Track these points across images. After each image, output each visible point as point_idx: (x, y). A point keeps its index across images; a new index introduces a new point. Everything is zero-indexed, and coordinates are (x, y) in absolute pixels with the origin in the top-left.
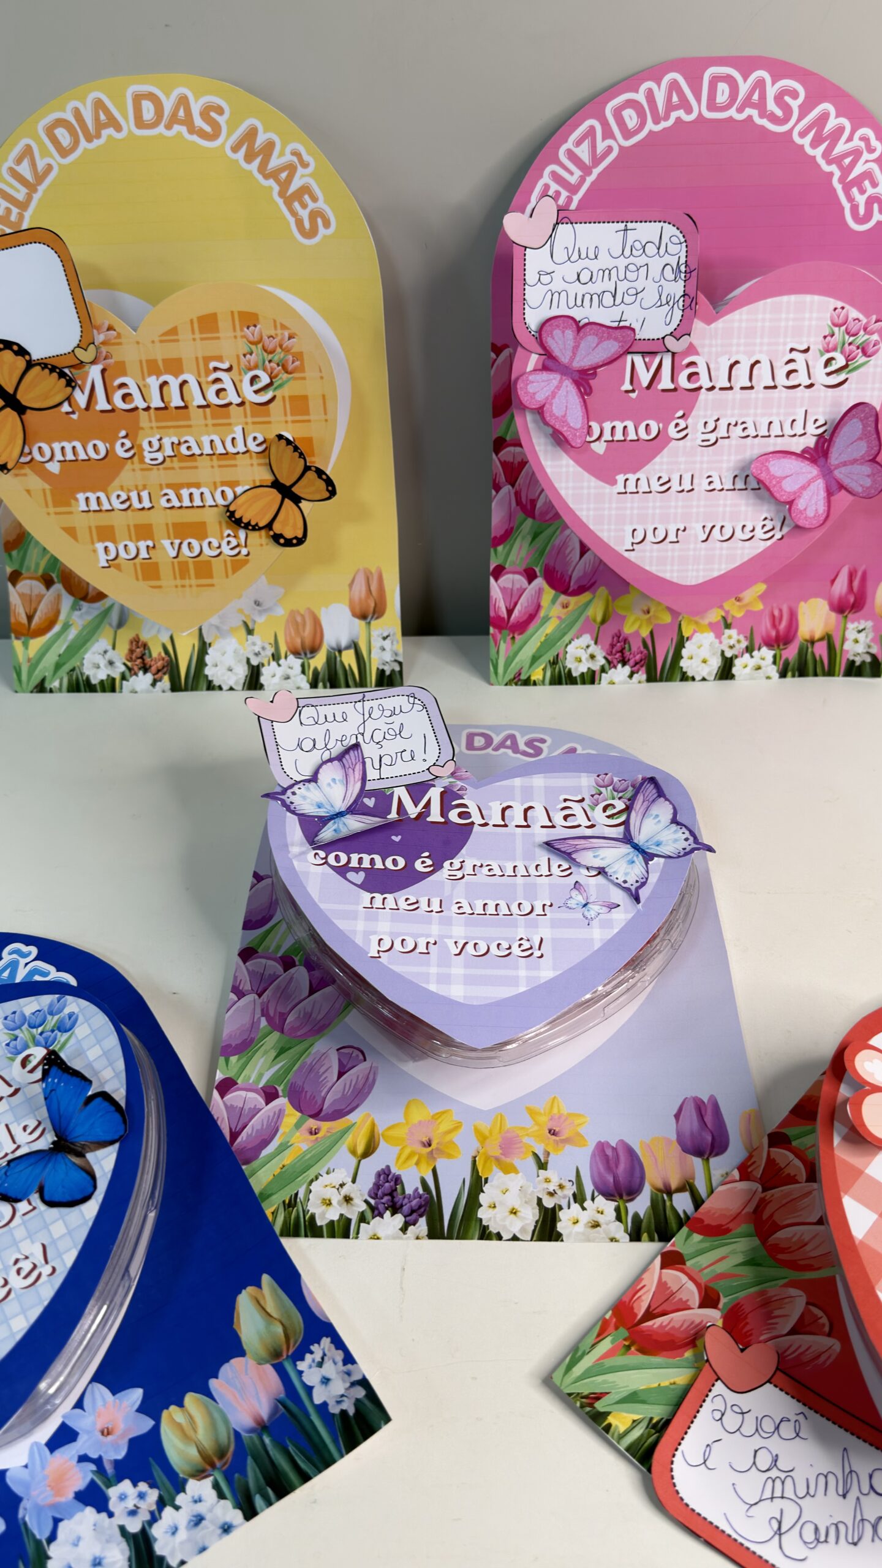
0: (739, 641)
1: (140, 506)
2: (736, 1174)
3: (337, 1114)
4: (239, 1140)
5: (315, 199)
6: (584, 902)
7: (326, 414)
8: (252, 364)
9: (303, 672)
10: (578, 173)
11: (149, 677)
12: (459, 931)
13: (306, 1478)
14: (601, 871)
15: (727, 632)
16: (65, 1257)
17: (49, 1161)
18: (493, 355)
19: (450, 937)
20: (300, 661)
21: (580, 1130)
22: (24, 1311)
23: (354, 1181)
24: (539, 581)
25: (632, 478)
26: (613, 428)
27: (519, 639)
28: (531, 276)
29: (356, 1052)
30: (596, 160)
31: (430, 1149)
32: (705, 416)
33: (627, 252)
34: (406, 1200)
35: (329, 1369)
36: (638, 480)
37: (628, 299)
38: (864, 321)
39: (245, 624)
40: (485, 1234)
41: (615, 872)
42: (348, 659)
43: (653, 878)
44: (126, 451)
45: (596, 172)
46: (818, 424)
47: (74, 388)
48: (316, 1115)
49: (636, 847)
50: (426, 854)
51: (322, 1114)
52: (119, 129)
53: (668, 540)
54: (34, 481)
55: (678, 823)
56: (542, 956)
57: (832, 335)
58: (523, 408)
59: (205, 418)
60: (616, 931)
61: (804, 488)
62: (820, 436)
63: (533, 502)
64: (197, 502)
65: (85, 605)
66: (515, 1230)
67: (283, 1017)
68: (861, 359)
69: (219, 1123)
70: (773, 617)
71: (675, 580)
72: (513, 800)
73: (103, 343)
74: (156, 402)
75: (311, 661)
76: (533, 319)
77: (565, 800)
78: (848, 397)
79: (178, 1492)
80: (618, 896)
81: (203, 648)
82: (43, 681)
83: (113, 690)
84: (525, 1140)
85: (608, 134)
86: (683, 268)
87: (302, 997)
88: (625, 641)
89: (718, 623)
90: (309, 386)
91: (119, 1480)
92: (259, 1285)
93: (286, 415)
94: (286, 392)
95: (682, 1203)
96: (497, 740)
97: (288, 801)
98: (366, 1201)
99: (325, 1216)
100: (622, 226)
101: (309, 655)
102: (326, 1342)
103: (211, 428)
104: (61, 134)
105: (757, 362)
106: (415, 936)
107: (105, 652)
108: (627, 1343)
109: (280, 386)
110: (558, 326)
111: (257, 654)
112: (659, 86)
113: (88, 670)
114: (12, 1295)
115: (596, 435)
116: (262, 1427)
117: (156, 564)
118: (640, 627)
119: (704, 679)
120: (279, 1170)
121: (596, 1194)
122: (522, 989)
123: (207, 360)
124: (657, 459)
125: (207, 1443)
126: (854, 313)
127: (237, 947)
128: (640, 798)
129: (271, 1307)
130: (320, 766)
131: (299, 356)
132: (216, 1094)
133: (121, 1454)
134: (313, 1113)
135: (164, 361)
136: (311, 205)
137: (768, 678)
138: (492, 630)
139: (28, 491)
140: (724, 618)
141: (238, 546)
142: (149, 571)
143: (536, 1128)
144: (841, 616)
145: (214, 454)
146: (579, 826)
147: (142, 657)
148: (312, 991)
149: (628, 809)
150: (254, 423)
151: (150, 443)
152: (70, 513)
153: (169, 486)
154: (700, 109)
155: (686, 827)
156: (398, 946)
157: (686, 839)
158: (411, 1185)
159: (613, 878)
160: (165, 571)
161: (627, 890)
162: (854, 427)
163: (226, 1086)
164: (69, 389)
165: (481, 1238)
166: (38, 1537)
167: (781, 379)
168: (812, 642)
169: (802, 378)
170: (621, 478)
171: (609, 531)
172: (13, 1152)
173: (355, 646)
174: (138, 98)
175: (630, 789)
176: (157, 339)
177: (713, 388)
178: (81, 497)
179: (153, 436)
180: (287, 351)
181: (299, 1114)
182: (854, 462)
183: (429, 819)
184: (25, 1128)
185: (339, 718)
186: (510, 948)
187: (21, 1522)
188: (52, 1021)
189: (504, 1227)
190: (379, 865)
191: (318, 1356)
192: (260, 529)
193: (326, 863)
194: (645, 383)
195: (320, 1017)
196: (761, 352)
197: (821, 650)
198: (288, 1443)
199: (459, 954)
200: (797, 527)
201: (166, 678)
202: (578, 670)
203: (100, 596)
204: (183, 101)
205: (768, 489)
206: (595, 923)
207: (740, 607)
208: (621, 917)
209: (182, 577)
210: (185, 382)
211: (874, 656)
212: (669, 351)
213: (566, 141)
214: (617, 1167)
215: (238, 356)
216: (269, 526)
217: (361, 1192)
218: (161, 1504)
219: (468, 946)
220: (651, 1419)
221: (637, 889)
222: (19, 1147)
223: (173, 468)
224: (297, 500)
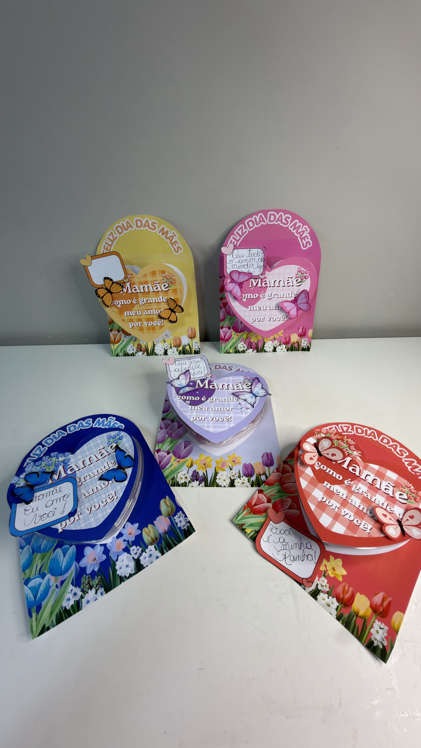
0: (277, 343)
1: (139, 314)
2: (275, 471)
3: (184, 457)
4: (161, 464)
5: (178, 244)
6: (241, 408)
7: (181, 293)
8: (164, 282)
9: (177, 351)
10: (239, 237)
11: (142, 353)
12: (212, 415)
13: (176, 545)
14: (245, 400)
15: (275, 341)
16: (120, 494)
17: (116, 471)
18: (220, 279)
19: (210, 416)
20: (176, 348)
21: (240, 461)
22: (110, 508)
23: (188, 473)
24: (231, 330)
25: (252, 307)
26: (248, 295)
27: (227, 343)
28: (228, 261)
29: (188, 443)
30: (243, 234)
31: (205, 466)
32: (269, 293)
33: (250, 256)
34: (200, 478)
35: (181, 519)
36: (254, 307)
37: (250, 266)
38: (305, 271)
39: (164, 340)
40: (218, 486)
41: (248, 400)
42: (188, 348)
43: (257, 402)
44: (136, 302)
45: (243, 237)
46: (295, 294)
47: (123, 288)
48: (179, 458)
49: (253, 394)
50: (204, 396)
51: (181, 457)
52: (132, 228)
53: (261, 321)
54: (115, 309)
55: (263, 388)
56: (231, 421)
57: (298, 274)
58: (227, 291)
59: (153, 294)
60: (248, 415)
61: (291, 309)
62: (295, 297)
63: (230, 312)
64: (152, 313)
65: (127, 336)
66: (225, 485)
67: (172, 434)
68: (305, 280)
69: (157, 460)
70: (285, 337)
71: (263, 330)
72: (225, 383)
73: (130, 278)
74: (142, 291)
75: (179, 348)
76: (229, 271)
77: (237, 383)
78: (302, 288)
79: (146, 549)
80: (249, 406)
81: (154, 346)
82: (118, 354)
83: (134, 356)
84: (228, 463)
85: (246, 228)
86: (263, 259)
87: (176, 429)
88: (252, 343)
89: (273, 339)
90: (177, 287)
91: (133, 546)
92: (165, 498)
93: (172, 293)
94: (172, 288)
95: (263, 478)
96: (222, 367)
97: (172, 384)
98: (190, 478)
99: (181, 482)
100: (249, 250)
101: (178, 347)
102: (181, 512)
103: (155, 296)
104: (119, 229)
105: (281, 280)
106: (201, 416)
107: (132, 347)
108: (250, 512)
109: (171, 287)
110: (234, 273)
111: (166, 347)
112: (258, 217)
113: (128, 351)
114: (108, 503)
115: (244, 297)
116: (166, 533)
117: (143, 327)
118: (255, 340)
119: (270, 352)
120: (170, 471)
121: (243, 476)
122: (226, 429)
123: (154, 281)
124: (258, 303)
125: (153, 537)
126: (303, 269)
127: (161, 418)
128: (254, 382)
129: (168, 504)
130: (180, 375)
131: (175, 280)
132: (156, 453)
133: (133, 539)
134: (178, 457)
135: (144, 281)
136: (177, 245)
137: (284, 351)
138: (221, 341)
139: (113, 311)
140: (274, 338)
141: (161, 323)
142: (141, 329)
143: (230, 460)
144: (300, 337)
145: (156, 302)
146: (240, 389)
147: (140, 348)
148: (178, 428)
149: (251, 385)
150: (165, 295)
151: (141, 300)
152: (123, 316)
153: (145, 310)
154: (267, 222)
155: (265, 390)
156: (197, 419)
157: (265, 392)
158: (201, 474)
159: (248, 402)
160: (145, 329)
161: (251, 405)
162: (303, 295)
163: (158, 451)
164: (122, 288)
165: (217, 486)
166: (114, 560)
167: (286, 284)
168: (294, 343)
169: (291, 284)
170: (250, 307)
171: (247, 319)
172: (108, 469)
173: (189, 345)
174: (137, 221)
175: (252, 380)
176: (142, 277)
177: (270, 286)
178: (125, 313)
179: (142, 298)
180: (172, 279)
181: (175, 457)
182: (303, 303)
183: (205, 388)
184: (111, 463)
185: (184, 363)
186: (224, 419)
187: (110, 557)
188: (118, 437)
189: (222, 484)
190: (193, 399)
191: (179, 516)
192: (166, 319)
193: (181, 399)
194: (255, 285)
195: (180, 434)
196: (281, 278)
197: (296, 345)
198: (172, 536)
199: (212, 420)
200: (290, 318)
201: (146, 353)
202: (241, 350)
203: (130, 335)
204: (147, 221)
205: (283, 309)
206: (244, 413)
207: (278, 335)
208: (249, 411)
209: (149, 330)
210: (149, 286)
211: (308, 346)
212: (260, 278)
213: (236, 230)
214: (248, 469)
215: (161, 280)
216: (168, 318)
217: (189, 476)
218: (142, 551)
219: (214, 419)
220: (256, 530)
221: (253, 404)
222: (110, 468)
223: (146, 306)
224: (175, 312)
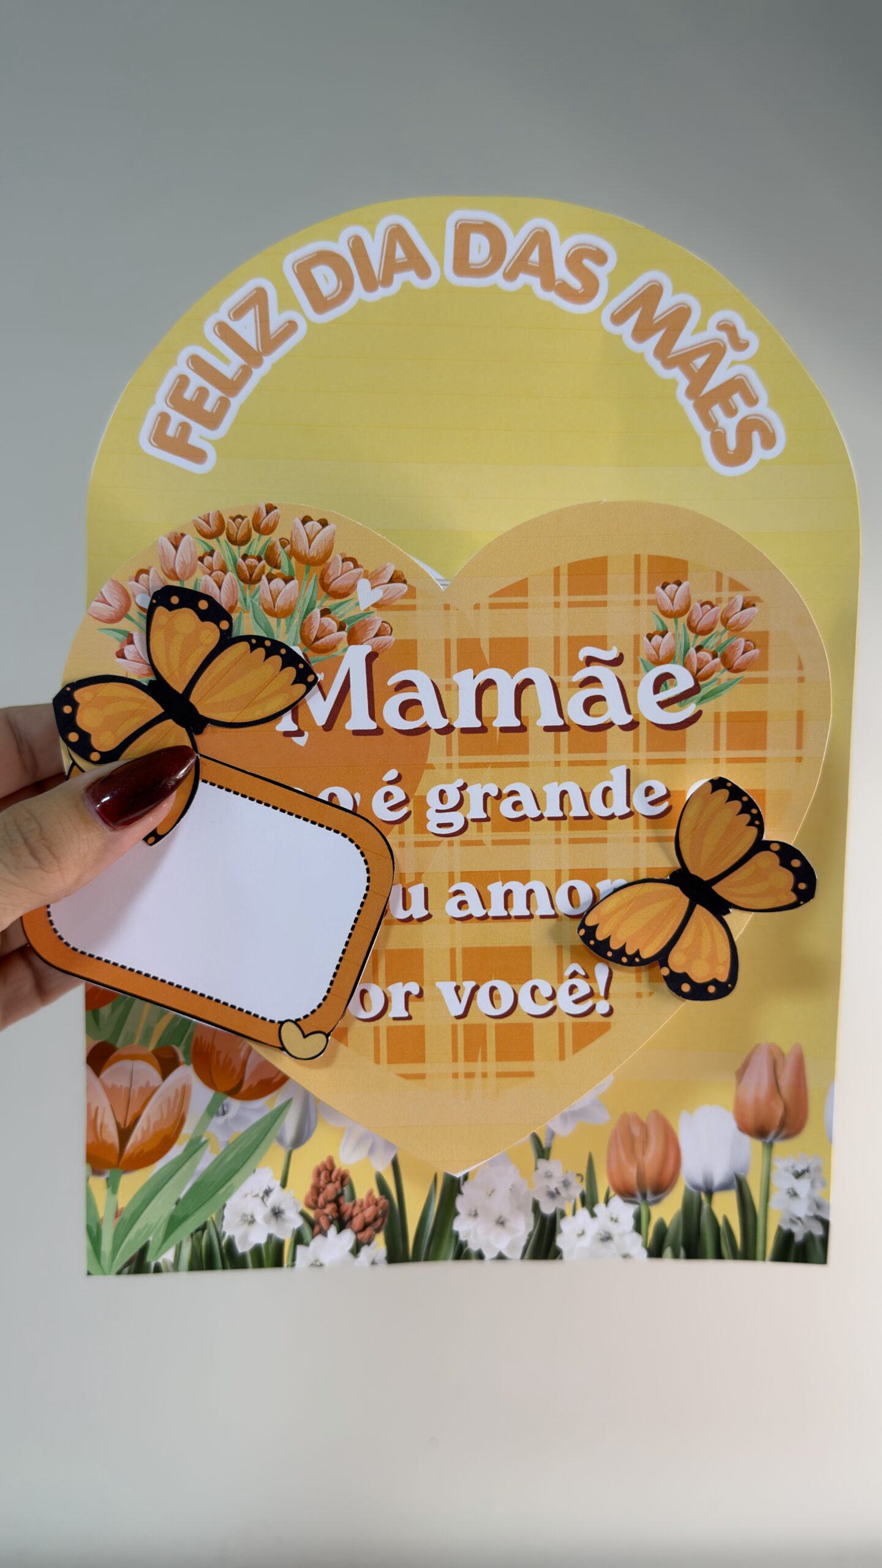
1: (404, 915)
5: (751, 400)
7: (799, 746)
8: (662, 652)
9: (637, 1228)
11: (348, 1237)
20: (632, 1209)
39: (536, 1139)
42: (726, 1207)
44: (394, 808)
52: (424, 271)
65: (236, 1104)
73: (380, 604)
75: (653, 1209)
81: (456, 1185)
82: (143, 1251)
90: (772, 694)
93: (717, 748)
101: (650, 1198)
103: (564, 767)
104: (324, 275)
107: (267, 1193)
111: (553, 1195)
113: (231, 1228)
123: (576, 643)
131: (759, 641)
135: (493, 642)
141: (591, 995)
142: (405, 1044)
145: (564, 818)
151: (442, 793)
160: (437, 1044)
164: (302, 688)
173: (739, 1185)
174: (464, 231)
176: (485, 601)
179: (449, 781)
180: (736, 629)
192: (641, 963)
201: (380, 1238)
204: (541, 238)
209: (470, 1057)
215: (637, 638)
216: (662, 958)
224: (720, 908)
